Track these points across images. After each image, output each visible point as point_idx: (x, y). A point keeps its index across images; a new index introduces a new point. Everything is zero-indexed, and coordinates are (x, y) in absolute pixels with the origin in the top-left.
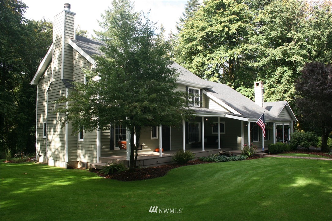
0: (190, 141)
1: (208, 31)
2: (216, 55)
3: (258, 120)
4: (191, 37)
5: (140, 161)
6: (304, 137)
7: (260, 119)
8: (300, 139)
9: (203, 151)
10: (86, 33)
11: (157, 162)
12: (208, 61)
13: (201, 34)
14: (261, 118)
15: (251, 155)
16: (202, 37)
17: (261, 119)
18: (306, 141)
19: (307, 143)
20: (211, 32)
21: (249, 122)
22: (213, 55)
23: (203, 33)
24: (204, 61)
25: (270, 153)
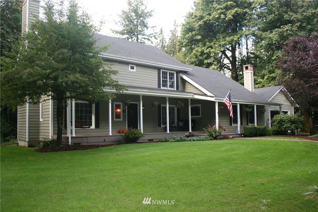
0: (162, 125)
1: (206, 19)
2: (215, 44)
3: (225, 99)
4: (191, 27)
5: (83, 138)
6: (287, 120)
7: (226, 98)
8: (283, 122)
9: (167, 132)
10: (99, 31)
11: (105, 140)
12: (207, 49)
13: (199, 23)
14: (228, 96)
15: (215, 136)
16: (200, 25)
17: (228, 98)
18: (289, 124)
19: (289, 125)
20: (208, 20)
21: (217, 102)
22: (212, 44)
23: (201, 22)
24: (203, 50)
25: (243, 136)
